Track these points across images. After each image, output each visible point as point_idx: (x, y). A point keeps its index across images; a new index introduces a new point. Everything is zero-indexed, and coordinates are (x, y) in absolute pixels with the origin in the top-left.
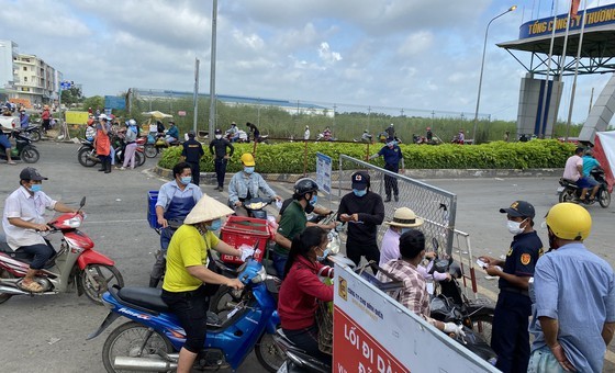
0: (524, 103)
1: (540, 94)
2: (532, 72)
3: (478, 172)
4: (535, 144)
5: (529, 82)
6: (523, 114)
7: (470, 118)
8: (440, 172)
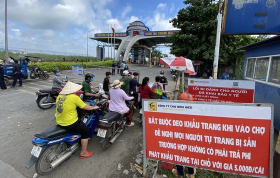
0: (98, 52)
1: (101, 51)
2: (99, 45)
3: (100, 68)
4: (100, 62)
5: (98, 47)
6: (98, 55)
7: (86, 56)
8: (92, 69)
